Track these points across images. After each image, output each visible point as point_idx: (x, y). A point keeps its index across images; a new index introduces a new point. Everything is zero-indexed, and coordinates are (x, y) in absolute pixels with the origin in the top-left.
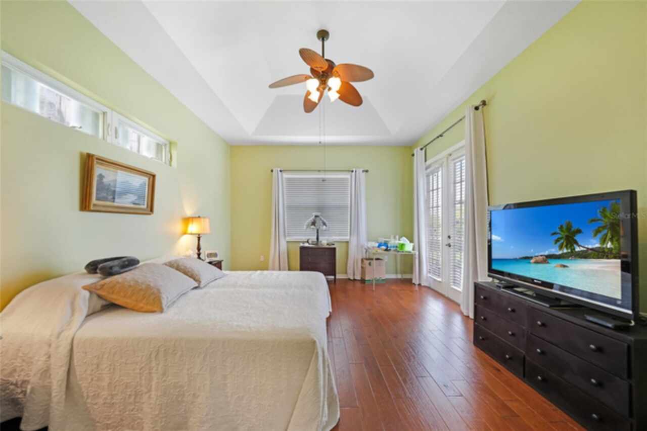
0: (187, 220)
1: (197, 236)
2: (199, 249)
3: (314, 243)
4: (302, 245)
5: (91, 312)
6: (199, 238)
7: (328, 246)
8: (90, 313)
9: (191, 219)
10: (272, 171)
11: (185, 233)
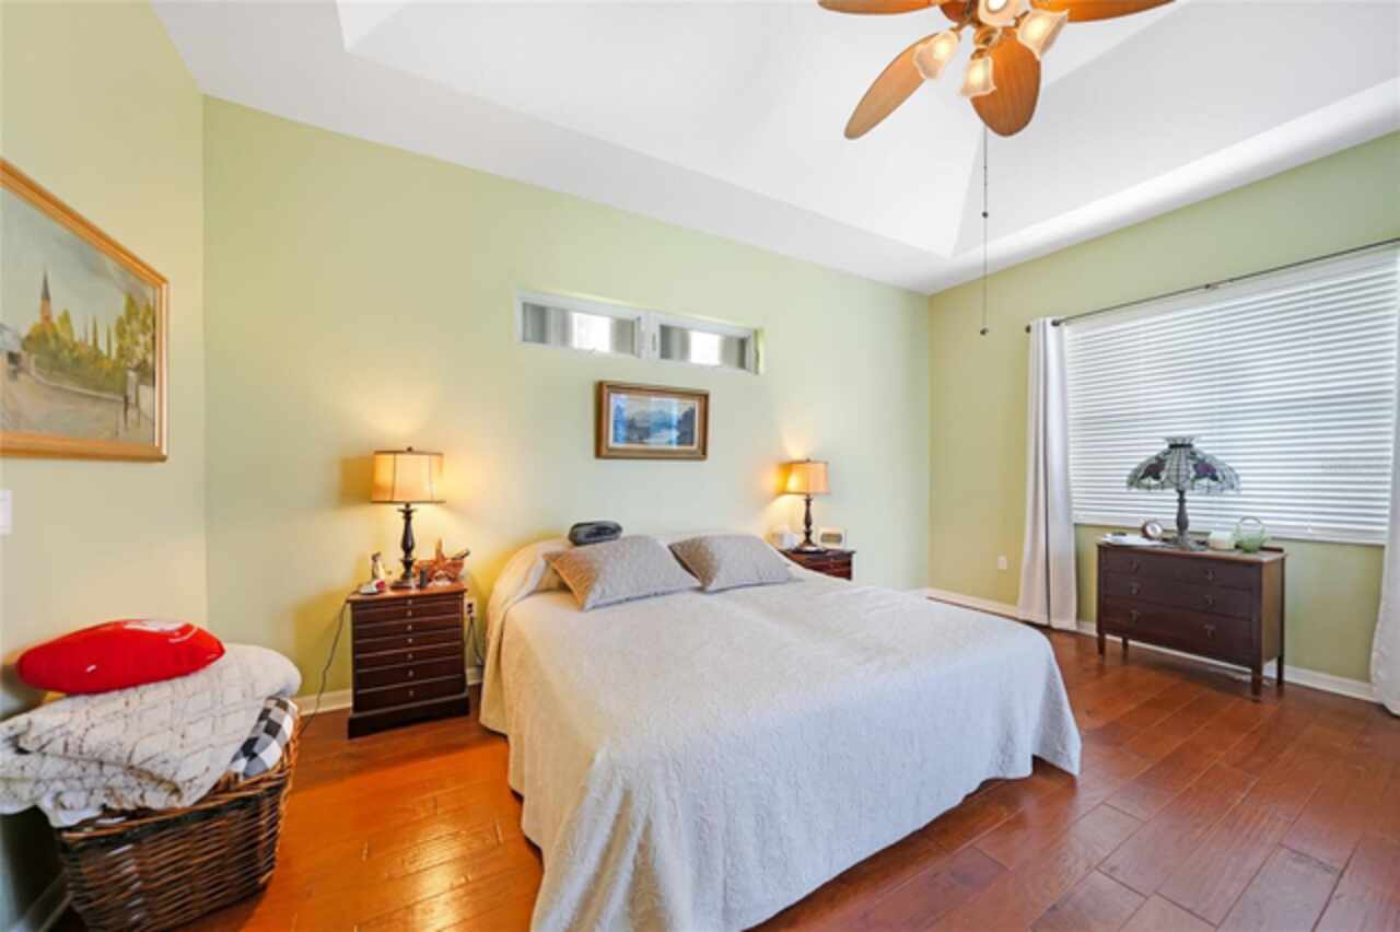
0: (788, 467)
1: (804, 497)
2: (808, 522)
3: (1169, 536)
4: (1109, 538)
5: (544, 586)
6: (808, 503)
7: (1236, 555)
8: (540, 588)
9: (795, 466)
10: (1028, 329)
11: (784, 492)
